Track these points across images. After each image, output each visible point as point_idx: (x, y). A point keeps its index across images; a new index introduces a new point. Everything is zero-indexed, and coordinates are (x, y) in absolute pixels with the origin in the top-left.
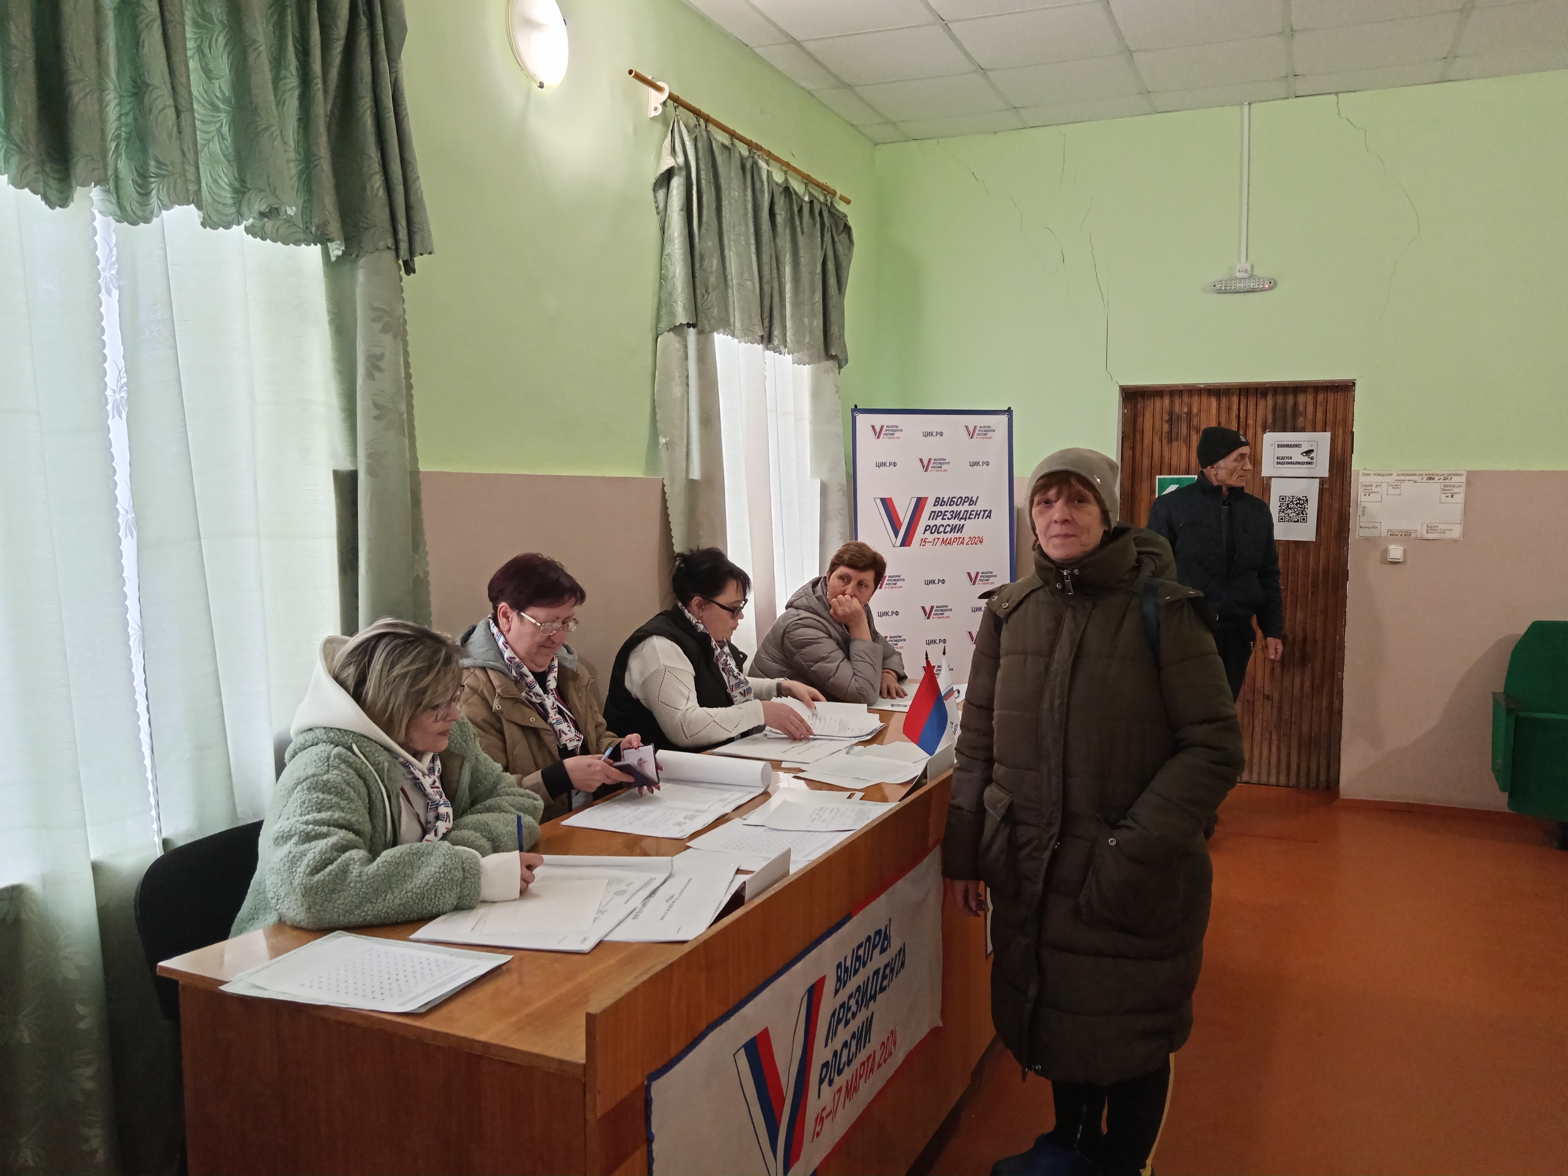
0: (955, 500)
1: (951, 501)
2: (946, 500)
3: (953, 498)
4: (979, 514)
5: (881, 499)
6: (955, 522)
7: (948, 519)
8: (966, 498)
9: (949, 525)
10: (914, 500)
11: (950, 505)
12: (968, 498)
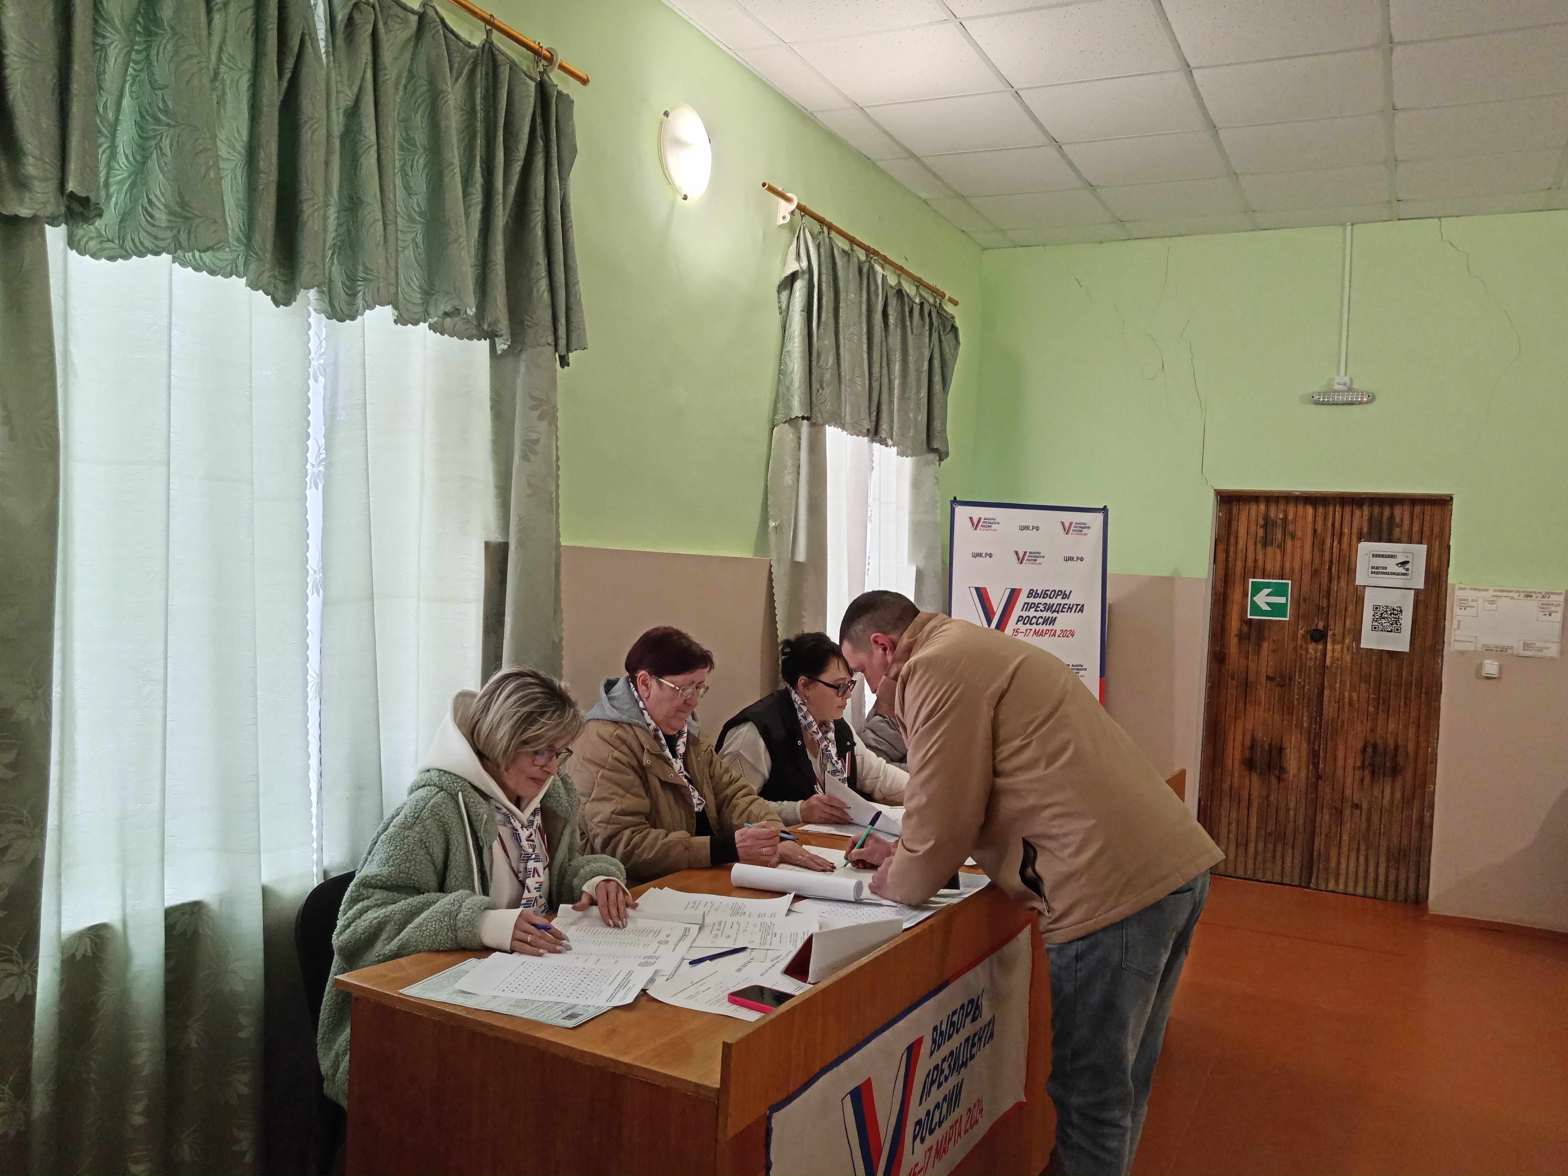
0: (1049, 593)
1: (1045, 594)
2: (1039, 592)
3: (1046, 590)
4: (1072, 609)
5: (976, 588)
6: (1047, 614)
7: (1041, 610)
8: (1059, 591)
9: (1042, 617)
10: (1008, 591)
11: (1043, 598)
12: (1061, 591)
